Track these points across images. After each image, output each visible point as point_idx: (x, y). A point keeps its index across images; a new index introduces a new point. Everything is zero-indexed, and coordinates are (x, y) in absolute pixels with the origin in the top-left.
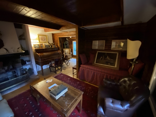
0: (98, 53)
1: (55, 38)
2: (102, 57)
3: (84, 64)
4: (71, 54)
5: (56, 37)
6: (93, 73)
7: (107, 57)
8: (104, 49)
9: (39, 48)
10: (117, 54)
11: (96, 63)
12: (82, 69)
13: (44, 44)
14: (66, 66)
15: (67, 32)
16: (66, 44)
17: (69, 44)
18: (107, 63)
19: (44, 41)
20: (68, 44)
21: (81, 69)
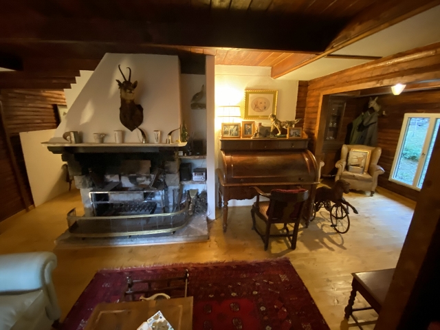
5: (313, 96)
9: (237, 135)
16: (362, 127)
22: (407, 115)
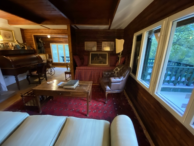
0: (91, 54)
1: (26, 36)
2: (96, 57)
3: (79, 66)
5: (28, 35)
6: (90, 72)
7: (99, 57)
8: (96, 50)
9: (4, 48)
10: (106, 54)
11: (91, 63)
12: (79, 71)
13: (10, 44)
14: (50, 76)
15: (49, 29)
18: (100, 62)
19: (8, 38)
20: (42, 48)
21: (77, 71)
22: (51, 44)
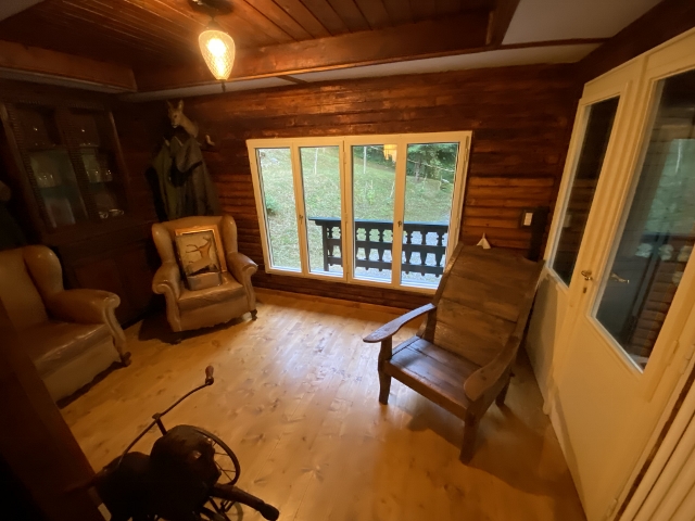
4: (247, 277)
16: (180, 177)
17: (215, 171)
20: (196, 177)
22: (251, 144)
